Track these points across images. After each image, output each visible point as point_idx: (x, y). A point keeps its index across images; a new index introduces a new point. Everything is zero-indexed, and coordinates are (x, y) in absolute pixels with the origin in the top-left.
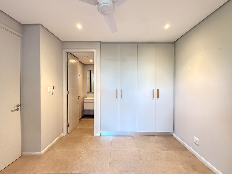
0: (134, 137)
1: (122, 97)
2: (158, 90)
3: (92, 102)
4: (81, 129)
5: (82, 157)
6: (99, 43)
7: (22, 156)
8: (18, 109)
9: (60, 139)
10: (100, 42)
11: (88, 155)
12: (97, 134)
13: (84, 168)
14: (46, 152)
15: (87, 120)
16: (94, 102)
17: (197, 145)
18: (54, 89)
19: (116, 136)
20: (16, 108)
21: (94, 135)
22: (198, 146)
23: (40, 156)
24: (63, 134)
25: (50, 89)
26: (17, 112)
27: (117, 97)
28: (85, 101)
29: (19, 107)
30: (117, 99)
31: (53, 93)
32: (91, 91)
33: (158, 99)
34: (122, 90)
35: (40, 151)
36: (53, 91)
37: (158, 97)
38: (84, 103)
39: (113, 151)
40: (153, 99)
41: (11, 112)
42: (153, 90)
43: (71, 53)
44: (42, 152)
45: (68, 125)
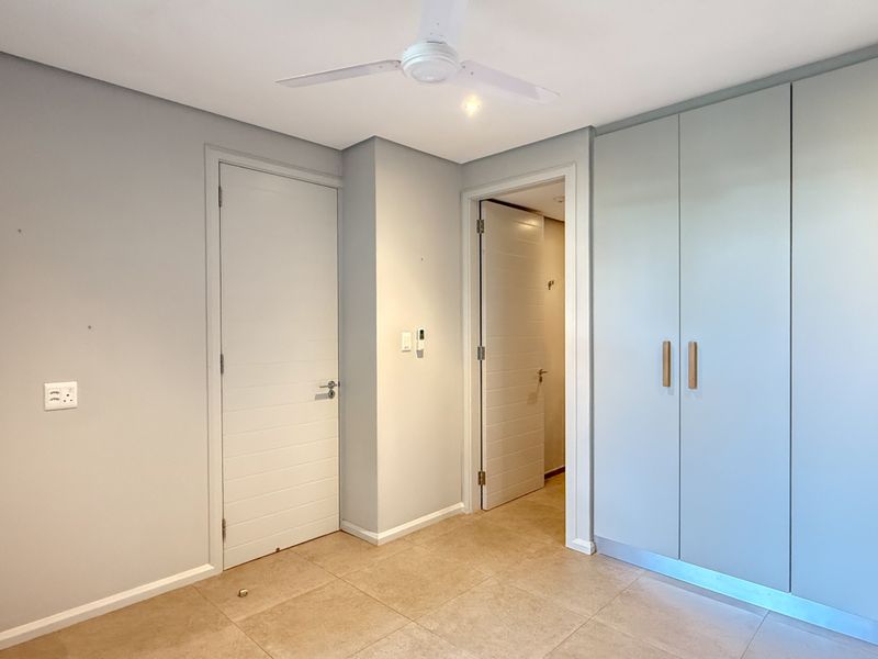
1: (693, 385)
4: (538, 508)
5: (473, 593)
6: (587, 132)
7: (341, 530)
8: (332, 394)
9: (449, 520)
10: (591, 128)
11: (496, 598)
12: (579, 541)
13: (454, 626)
14: (391, 542)
18: (422, 337)
20: (327, 390)
21: (564, 542)
23: (373, 546)
24: (462, 505)
25: (409, 339)
26: (328, 400)
27: (668, 383)
29: (336, 389)
30: (671, 393)
31: (420, 354)
34: (692, 346)
35: (375, 530)
36: (421, 344)
39: (599, 624)
41: (316, 399)
44: (381, 536)
45: (482, 479)
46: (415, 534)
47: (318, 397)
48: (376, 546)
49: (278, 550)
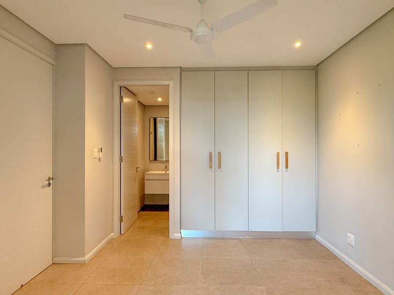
0: (243, 240)
1: (220, 167)
2: (287, 153)
3: (166, 179)
4: (143, 228)
6: (179, 68)
8: (49, 184)
9: (110, 242)
10: (181, 67)
11: (165, 264)
12: (175, 235)
13: (160, 279)
15: (152, 214)
16: (168, 180)
17: (352, 246)
18: (101, 152)
19: (210, 238)
20: (47, 183)
21: (169, 237)
22: (354, 248)
23: (83, 264)
24: (112, 234)
25: (96, 152)
26: (48, 188)
27: (211, 167)
28: (146, 177)
29: (51, 181)
30: (212, 171)
31: (100, 160)
32: (155, 159)
33: (287, 171)
34: (219, 153)
35: (84, 255)
36: (101, 155)
37: (287, 167)
38: (146, 182)
39: (206, 258)
40: (278, 171)
41: (42, 188)
42: (278, 154)
43: (128, 88)
44: (87, 257)
45: (121, 219)
46: (99, 252)
47: (43, 187)
48: (85, 264)
49: (22, 286)
